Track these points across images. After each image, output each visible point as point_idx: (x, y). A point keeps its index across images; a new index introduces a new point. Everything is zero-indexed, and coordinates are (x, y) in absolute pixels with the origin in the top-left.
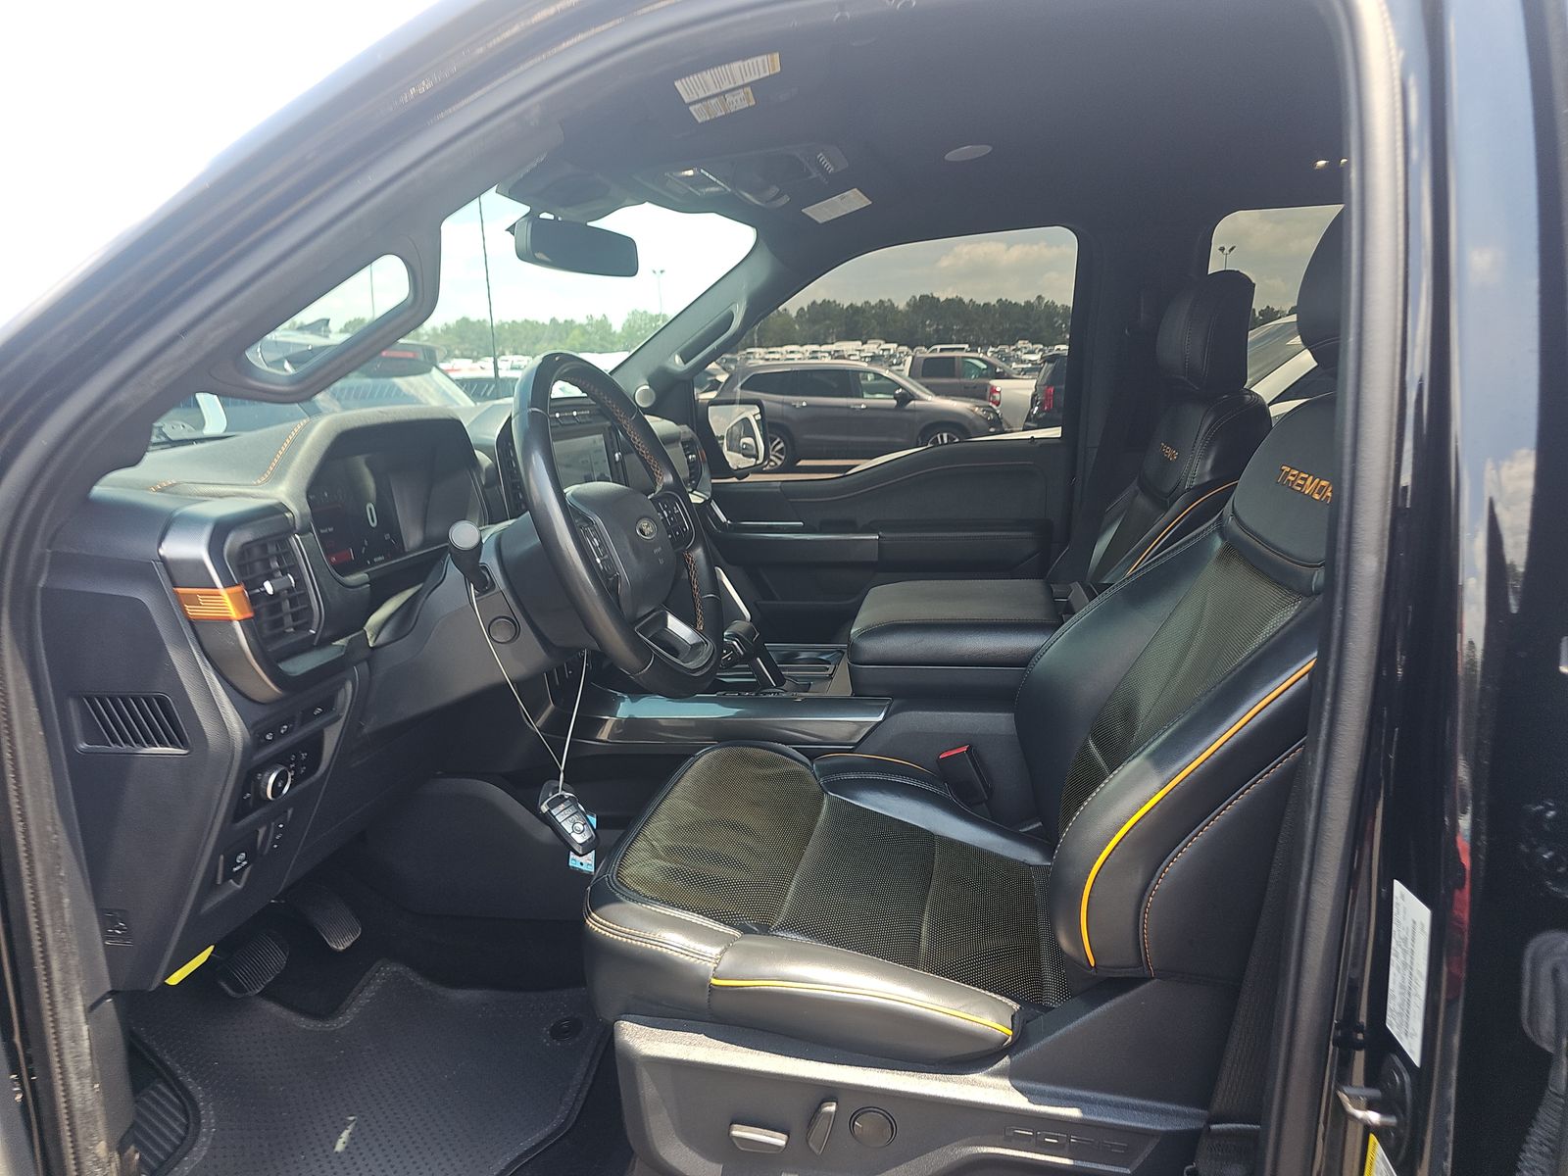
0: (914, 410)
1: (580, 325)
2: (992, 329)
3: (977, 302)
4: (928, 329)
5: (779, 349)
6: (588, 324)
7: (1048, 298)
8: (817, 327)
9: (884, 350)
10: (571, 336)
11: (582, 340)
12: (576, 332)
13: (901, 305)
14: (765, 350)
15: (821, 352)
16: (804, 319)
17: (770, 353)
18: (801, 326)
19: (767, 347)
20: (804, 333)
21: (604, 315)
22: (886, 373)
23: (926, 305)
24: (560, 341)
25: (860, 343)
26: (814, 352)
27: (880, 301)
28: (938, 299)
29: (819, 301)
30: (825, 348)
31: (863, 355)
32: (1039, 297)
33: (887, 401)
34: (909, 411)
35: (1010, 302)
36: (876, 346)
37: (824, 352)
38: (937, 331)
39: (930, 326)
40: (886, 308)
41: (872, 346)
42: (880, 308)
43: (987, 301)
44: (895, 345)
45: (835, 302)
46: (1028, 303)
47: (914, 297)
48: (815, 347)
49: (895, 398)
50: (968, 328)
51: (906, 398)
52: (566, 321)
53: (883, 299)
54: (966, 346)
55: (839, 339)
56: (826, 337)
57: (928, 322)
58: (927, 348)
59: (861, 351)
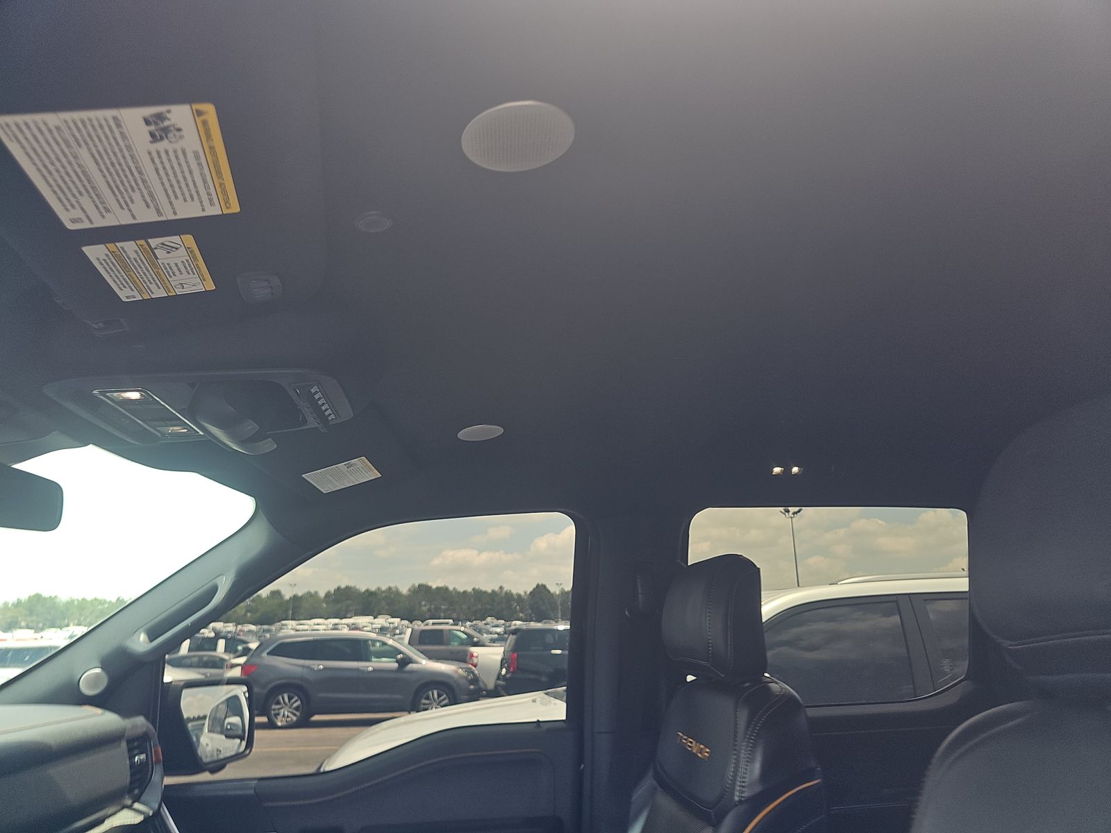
0: (412, 672)
2: (469, 608)
3: (458, 590)
4: (423, 608)
5: (308, 622)
7: (507, 588)
8: (340, 605)
9: (390, 623)
13: (404, 590)
14: (297, 622)
15: (342, 624)
16: (331, 600)
17: (301, 624)
18: (327, 604)
20: (329, 610)
22: (390, 642)
23: (423, 591)
25: (372, 618)
26: (336, 624)
27: (389, 587)
28: (431, 587)
29: (343, 587)
30: (345, 621)
31: (374, 626)
32: (501, 587)
33: (389, 664)
34: (408, 672)
35: (481, 591)
36: (384, 620)
37: (344, 624)
38: (429, 610)
39: (425, 605)
40: (393, 593)
41: (381, 620)
42: (388, 593)
43: (465, 590)
44: (399, 619)
45: (355, 587)
46: (493, 591)
47: (414, 585)
48: (337, 621)
49: (397, 662)
50: (452, 607)
51: (405, 662)
53: (391, 586)
54: (451, 621)
55: (356, 615)
57: (423, 603)
58: (423, 622)
59: (372, 624)
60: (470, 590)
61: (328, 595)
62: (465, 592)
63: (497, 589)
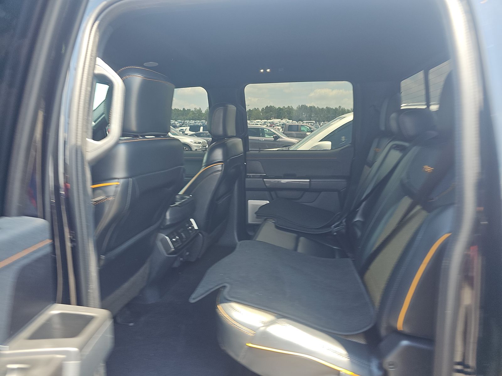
0: (279, 142)
1: (192, 111)
2: (324, 116)
3: (320, 108)
4: (303, 116)
5: (254, 121)
6: (195, 111)
7: (342, 107)
8: (267, 114)
9: (287, 122)
10: (189, 114)
11: (193, 116)
12: (191, 113)
13: (295, 107)
14: (250, 121)
15: (267, 122)
16: (264, 112)
17: (251, 122)
18: (263, 114)
19: (250, 120)
20: (263, 116)
21: (200, 108)
23: (303, 108)
24: (186, 116)
25: (280, 120)
26: (265, 122)
27: (288, 106)
28: (307, 106)
29: (269, 106)
30: (269, 121)
31: (280, 123)
32: (340, 107)
34: (277, 142)
35: (330, 108)
36: (285, 121)
37: (268, 122)
38: (306, 116)
39: (304, 115)
40: (290, 109)
41: (284, 121)
42: (288, 109)
43: (323, 107)
44: (291, 121)
45: (274, 106)
46: (336, 108)
47: (299, 105)
48: (266, 121)
49: (273, 137)
50: (316, 116)
51: (277, 137)
52: (188, 109)
53: (289, 106)
54: (314, 122)
55: (275, 118)
56: (270, 118)
57: (303, 114)
58: (302, 122)
59: (280, 122)
60: (325, 108)
61: (263, 109)
62: (323, 109)
63: (337, 107)
